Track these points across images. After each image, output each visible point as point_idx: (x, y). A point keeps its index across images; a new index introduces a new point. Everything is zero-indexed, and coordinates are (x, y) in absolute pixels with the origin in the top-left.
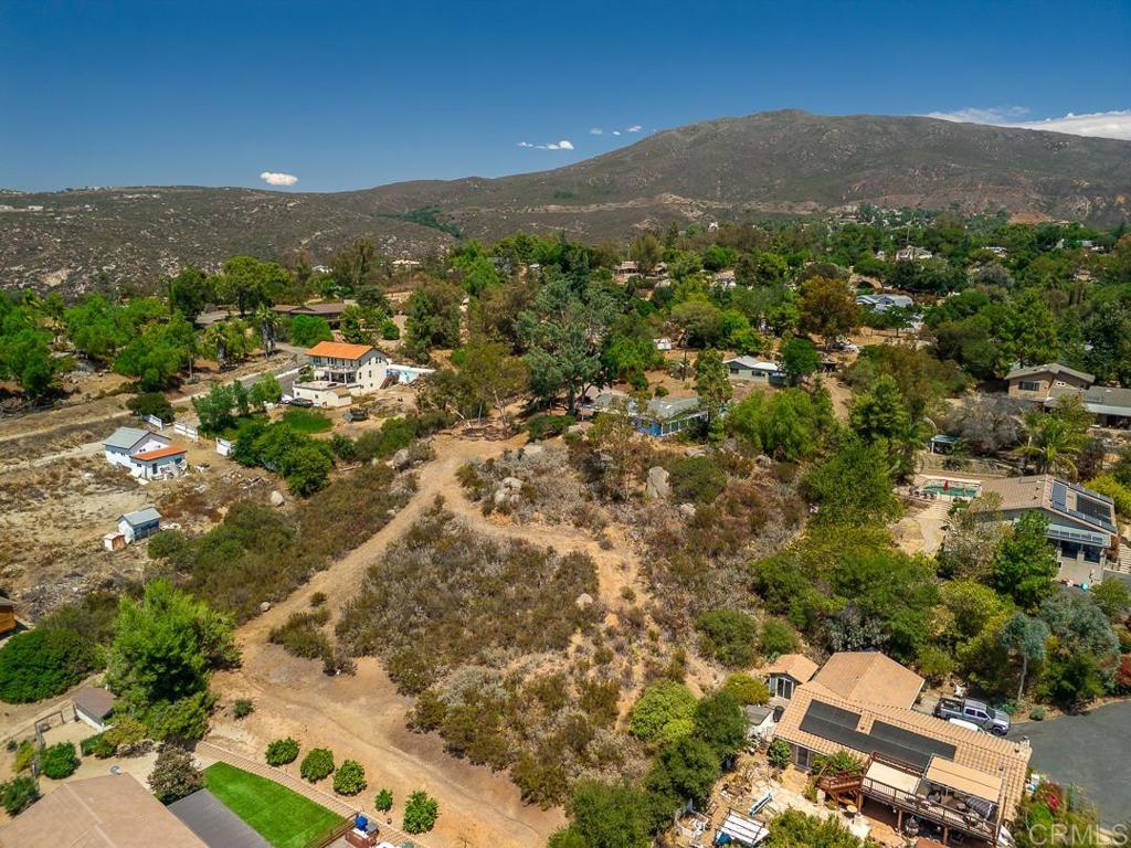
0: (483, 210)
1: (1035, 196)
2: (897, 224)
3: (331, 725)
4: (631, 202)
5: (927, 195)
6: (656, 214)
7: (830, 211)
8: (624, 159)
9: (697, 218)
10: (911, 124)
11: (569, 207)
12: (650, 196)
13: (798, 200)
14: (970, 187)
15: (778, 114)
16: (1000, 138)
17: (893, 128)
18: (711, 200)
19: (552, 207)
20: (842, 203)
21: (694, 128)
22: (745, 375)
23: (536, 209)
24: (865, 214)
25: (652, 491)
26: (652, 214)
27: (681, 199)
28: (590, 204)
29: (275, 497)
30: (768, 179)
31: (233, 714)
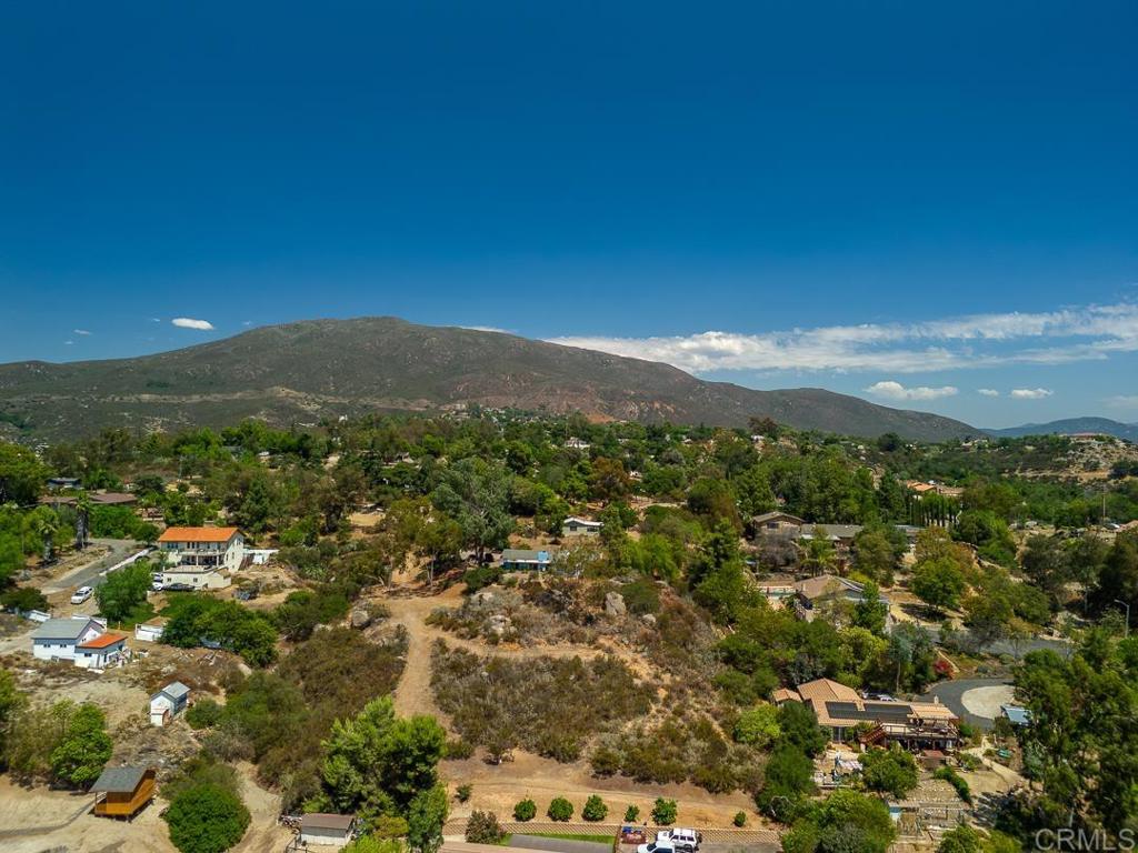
0: (54, 398)
1: (598, 401)
2: (504, 420)
4: (239, 394)
5: (519, 397)
6: (271, 406)
7: (442, 408)
8: (225, 351)
9: (317, 411)
11: (167, 397)
12: (259, 389)
13: (412, 398)
15: (378, 319)
16: (564, 355)
17: (483, 340)
18: (326, 394)
19: (146, 397)
20: (454, 401)
21: (296, 326)
22: (581, 531)
23: (125, 398)
24: (475, 411)
25: (611, 611)
26: (266, 406)
27: (294, 393)
28: (191, 394)
29: (246, 670)
30: (379, 378)
31: (457, 800)
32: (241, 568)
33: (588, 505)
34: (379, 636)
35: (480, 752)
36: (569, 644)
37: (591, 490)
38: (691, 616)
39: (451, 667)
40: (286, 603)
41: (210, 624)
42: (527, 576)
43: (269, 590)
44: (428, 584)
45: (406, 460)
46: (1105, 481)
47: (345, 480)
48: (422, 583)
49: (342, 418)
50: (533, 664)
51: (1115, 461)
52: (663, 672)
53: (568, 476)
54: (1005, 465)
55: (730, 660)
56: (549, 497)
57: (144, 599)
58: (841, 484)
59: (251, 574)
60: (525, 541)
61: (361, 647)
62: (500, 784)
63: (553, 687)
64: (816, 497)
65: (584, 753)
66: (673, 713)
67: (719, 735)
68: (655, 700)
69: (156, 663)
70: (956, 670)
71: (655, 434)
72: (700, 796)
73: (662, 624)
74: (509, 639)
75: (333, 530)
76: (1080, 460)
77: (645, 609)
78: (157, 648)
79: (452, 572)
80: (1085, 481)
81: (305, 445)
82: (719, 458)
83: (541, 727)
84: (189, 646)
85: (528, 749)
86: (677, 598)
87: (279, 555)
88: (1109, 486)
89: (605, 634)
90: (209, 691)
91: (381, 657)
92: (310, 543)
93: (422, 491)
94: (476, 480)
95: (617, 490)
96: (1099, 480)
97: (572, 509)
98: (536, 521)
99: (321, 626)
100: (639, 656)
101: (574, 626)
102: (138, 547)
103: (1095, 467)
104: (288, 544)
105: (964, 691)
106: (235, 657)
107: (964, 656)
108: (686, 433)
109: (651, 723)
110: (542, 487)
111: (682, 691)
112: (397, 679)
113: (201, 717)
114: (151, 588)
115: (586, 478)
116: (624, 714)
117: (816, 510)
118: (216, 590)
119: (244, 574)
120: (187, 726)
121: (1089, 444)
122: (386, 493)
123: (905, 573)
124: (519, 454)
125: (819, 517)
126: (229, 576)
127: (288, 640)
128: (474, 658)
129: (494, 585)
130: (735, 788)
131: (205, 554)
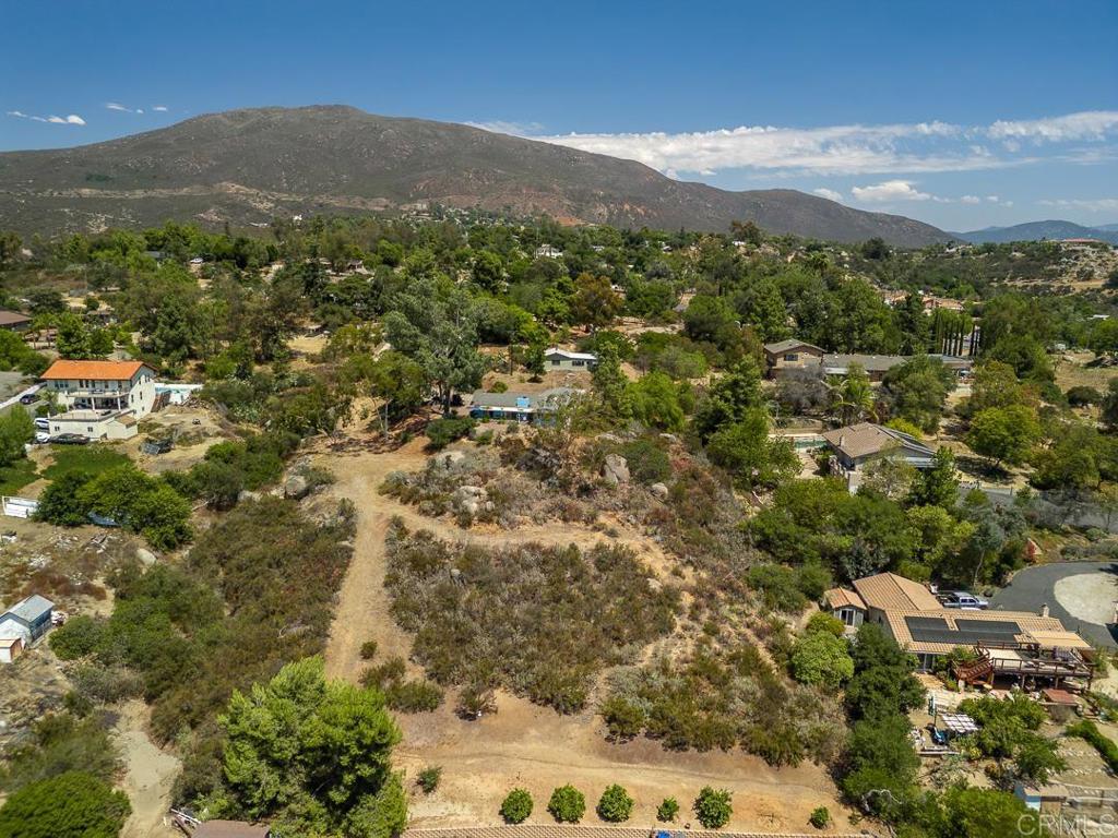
1: (567, 202)
2: (467, 223)
3: (535, 765)
4: (185, 189)
5: (483, 197)
6: (221, 204)
7: (402, 208)
8: (168, 142)
9: (271, 208)
10: (457, 130)
11: (108, 192)
12: (207, 184)
13: (370, 197)
14: (516, 191)
15: (330, 108)
16: (529, 150)
17: (442, 133)
18: (279, 192)
19: (86, 192)
20: (414, 200)
21: (242, 114)
22: (565, 365)
23: (64, 193)
24: (436, 212)
25: (611, 478)
26: (216, 204)
27: (244, 189)
28: (135, 188)
29: (147, 556)
30: (333, 174)
31: (420, 789)
32: (156, 409)
33: (571, 331)
34: (319, 512)
35: (452, 696)
36: (560, 523)
37: (574, 313)
38: (709, 483)
39: (411, 559)
40: (207, 458)
41: (98, 497)
42: (504, 427)
43: (186, 440)
44: (382, 435)
45: (358, 270)
46: (1099, 291)
47: (281, 298)
48: (375, 434)
49: (296, 218)
50: (516, 558)
51: (1110, 270)
52: (684, 565)
53: (545, 295)
54: (993, 274)
55: (765, 544)
56: (525, 322)
57: (23, 455)
58: (869, 307)
59: (165, 419)
60: (499, 377)
61: (297, 525)
62: (480, 755)
63: (544, 592)
64: (841, 322)
65: (592, 698)
66: (705, 630)
67: (769, 670)
68: (679, 611)
69: (25, 552)
70: (1038, 552)
71: (633, 241)
72: (755, 770)
73: (676, 497)
74: (485, 518)
75: (270, 358)
76: (1073, 269)
77: (655, 476)
78: (31, 528)
79: (411, 421)
80: (1078, 291)
81: (242, 251)
82: (704, 268)
83: (531, 658)
84: (73, 525)
85: (517, 691)
86: (689, 457)
87: (203, 391)
88: (1103, 297)
89: (606, 510)
90: (91, 594)
91: (322, 543)
92: (242, 375)
93: (376, 311)
94: (437, 309)
95: (604, 313)
96: (1093, 290)
97: (552, 335)
98: (512, 351)
99: (248, 494)
100: (650, 542)
101: (567, 500)
102: (25, 382)
103: (1088, 276)
104: (217, 377)
105: (1055, 581)
106: (135, 538)
107: (1046, 532)
108: (665, 239)
109: (678, 649)
110: (516, 310)
111: (712, 596)
112: (341, 576)
113: (72, 642)
114: (32, 440)
115: (567, 297)
116: (641, 636)
117: (837, 337)
118: (117, 442)
119: (157, 417)
120: (52, 655)
121: (1083, 251)
122: (333, 313)
123: (947, 416)
124: (487, 266)
125: (839, 344)
126: (134, 423)
127: (210, 507)
128: (441, 549)
129: (464, 440)
130: (802, 757)
131: (103, 396)
